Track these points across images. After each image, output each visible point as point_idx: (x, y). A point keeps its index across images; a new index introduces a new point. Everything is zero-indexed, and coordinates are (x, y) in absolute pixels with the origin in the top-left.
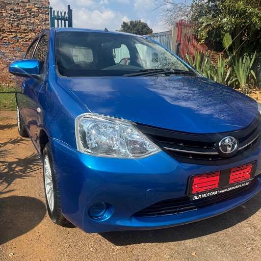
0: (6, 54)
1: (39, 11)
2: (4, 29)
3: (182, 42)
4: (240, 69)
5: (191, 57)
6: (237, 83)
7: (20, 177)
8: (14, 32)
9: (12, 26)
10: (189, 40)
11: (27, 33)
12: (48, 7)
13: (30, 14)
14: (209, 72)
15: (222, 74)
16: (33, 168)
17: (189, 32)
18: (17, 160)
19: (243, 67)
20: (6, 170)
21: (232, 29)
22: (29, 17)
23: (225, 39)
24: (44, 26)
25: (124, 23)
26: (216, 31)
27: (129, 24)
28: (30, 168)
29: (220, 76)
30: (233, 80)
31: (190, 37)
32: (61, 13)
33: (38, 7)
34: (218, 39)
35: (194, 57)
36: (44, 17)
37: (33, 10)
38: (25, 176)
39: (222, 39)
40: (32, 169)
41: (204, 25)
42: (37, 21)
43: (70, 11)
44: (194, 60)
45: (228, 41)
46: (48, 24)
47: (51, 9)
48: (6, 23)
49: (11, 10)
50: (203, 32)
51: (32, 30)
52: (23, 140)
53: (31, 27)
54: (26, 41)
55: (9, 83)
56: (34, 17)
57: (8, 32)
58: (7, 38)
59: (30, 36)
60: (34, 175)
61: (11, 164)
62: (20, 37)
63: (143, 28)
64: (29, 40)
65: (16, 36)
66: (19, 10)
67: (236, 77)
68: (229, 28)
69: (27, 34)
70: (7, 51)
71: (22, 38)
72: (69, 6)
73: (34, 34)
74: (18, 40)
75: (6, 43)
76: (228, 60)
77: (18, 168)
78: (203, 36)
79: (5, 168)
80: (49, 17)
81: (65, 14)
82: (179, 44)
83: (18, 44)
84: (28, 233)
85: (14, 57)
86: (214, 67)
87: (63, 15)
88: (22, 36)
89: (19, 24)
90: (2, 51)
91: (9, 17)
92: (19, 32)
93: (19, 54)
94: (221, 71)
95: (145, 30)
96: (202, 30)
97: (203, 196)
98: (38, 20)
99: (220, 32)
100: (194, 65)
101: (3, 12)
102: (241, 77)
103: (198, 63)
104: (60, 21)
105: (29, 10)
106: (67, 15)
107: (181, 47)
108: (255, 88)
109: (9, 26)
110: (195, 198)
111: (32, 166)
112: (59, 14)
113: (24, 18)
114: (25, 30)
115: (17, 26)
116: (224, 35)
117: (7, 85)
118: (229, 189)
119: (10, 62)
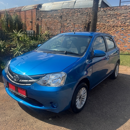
0: (116, 37)
2: (118, 26)
8: (122, 26)
11: (129, 26)
48: (119, 23)
49: (123, 16)
54: (127, 30)
58: (118, 30)
62: (124, 29)
64: (129, 29)
65: (123, 28)
66: (127, 16)
69: (128, 27)
70: (117, 35)
71: (125, 29)
74: (123, 30)
75: (117, 32)
83: (123, 32)
85: (119, 38)
88: (126, 28)
89: (125, 22)
90: (115, 35)
91: (122, 20)
92: (125, 26)
93: (122, 37)
101: (120, 18)
109: (121, 24)
113: (129, 19)
114: (128, 25)
119: (117, 41)
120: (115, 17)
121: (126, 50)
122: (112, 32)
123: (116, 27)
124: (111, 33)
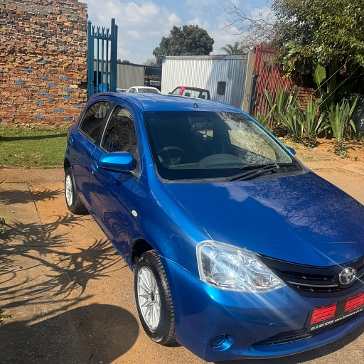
0: (27, 84)
1: (73, 27)
2: (26, 50)
3: (260, 74)
4: (337, 119)
5: (271, 94)
6: (329, 132)
7: (93, 277)
8: (39, 54)
9: (36, 46)
10: (270, 71)
11: (57, 55)
12: (86, 22)
13: (62, 29)
14: (294, 117)
15: (312, 122)
16: (103, 263)
17: (271, 60)
18: (80, 251)
19: (340, 115)
20: (72, 267)
21: (329, 62)
22: (60, 34)
23: (317, 71)
24: (79, 47)
25: (175, 28)
26: (306, 61)
27: (182, 29)
28: (100, 263)
29: (309, 124)
30: (325, 128)
31: (271, 66)
32: (103, 30)
33: (72, 21)
34: (308, 71)
35: (275, 94)
36: (80, 34)
37: (66, 24)
38: (98, 275)
39: (312, 72)
40: (103, 266)
41: (291, 52)
42: (70, 39)
43: (114, 28)
44: (274, 98)
45: (320, 75)
46: (85, 44)
47: (90, 23)
48: (29, 42)
49: (36, 23)
50: (290, 62)
51: (64, 52)
52: (75, 219)
53: (62, 48)
54: (55, 67)
55: (30, 123)
56: (66, 35)
57: (31, 53)
58: (29, 62)
59: (61, 60)
60: (108, 274)
61: (74, 256)
62: (47, 61)
63: (201, 37)
64: (59, 65)
65: (42, 59)
66: (47, 24)
67: (329, 123)
68: (323, 60)
69: (56, 57)
70: (29, 80)
71: (50, 62)
72: (113, 20)
73: (65, 57)
74: (44, 65)
75: (27, 68)
76: (319, 100)
77: (86, 264)
78: (289, 68)
79: (70, 264)
80: (86, 35)
81: (108, 31)
82: (257, 76)
83: (43, 70)
84: (128, 352)
85: (37, 88)
86: (302, 111)
87: (105, 32)
88: (50, 59)
89: (46, 43)
90: (23, 79)
91: (33, 34)
92: (46, 54)
93: (44, 84)
94: (311, 117)
95: (203, 39)
96: (288, 60)
97: (320, 326)
98: (72, 38)
99: (311, 63)
100: (275, 105)
101: (25, 26)
102: (337, 128)
103: (280, 102)
104: (100, 41)
105: (61, 25)
106: (110, 33)
107: (259, 79)
108: (353, 139)
109: (33, 45)
110: (313, 329)
111: (100, 260)
112: (101, 31)
113: (53, 35)
114: (54, 51)
115: (44, 46)
116: (316, 67)
117: (28, 125)
118: (344, 317)
119: (33, 95)
120: (13, 23)
121: (63, 119)
122: (9, 70)
123: (20, 52)
124: (6, 70)
